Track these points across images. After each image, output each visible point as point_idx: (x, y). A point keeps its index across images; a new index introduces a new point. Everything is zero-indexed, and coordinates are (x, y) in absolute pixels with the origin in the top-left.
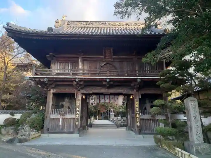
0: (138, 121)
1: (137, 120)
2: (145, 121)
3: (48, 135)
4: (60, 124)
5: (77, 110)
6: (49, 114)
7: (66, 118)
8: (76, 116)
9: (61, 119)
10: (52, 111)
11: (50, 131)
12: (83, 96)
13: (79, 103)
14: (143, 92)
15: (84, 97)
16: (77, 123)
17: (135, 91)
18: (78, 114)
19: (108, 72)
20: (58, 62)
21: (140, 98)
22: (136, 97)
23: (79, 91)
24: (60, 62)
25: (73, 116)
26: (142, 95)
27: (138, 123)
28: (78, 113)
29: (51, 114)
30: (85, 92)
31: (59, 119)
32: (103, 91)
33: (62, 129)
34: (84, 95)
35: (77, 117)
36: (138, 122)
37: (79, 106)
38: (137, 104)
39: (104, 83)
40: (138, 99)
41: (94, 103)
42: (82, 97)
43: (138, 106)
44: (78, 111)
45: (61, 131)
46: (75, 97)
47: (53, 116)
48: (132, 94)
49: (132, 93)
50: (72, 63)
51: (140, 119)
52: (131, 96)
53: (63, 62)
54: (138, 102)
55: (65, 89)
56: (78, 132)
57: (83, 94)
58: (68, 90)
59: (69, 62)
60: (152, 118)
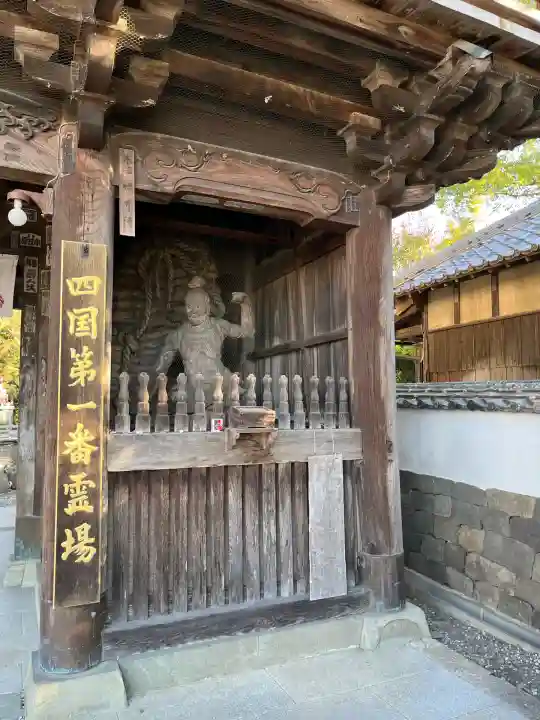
0: (78, 505)
1: (64, 500)
2: (163, 490)
17: (67, 143)
21: (128, 230)
22: (77, 213)
27: (84, 529)
36: (80, 518)
38: (80, 302)
40: (103, 249)
49: (29, 160)
52: (17, 195)
60: (234, 458)
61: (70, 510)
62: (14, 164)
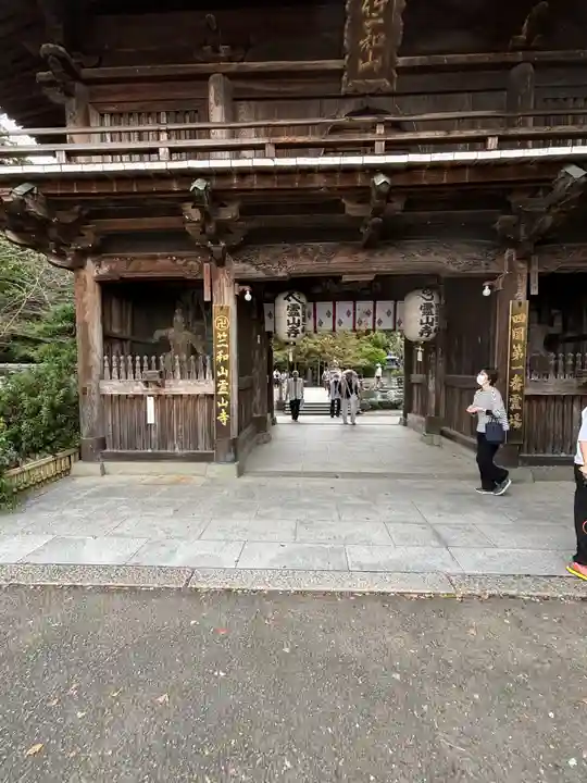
0: (515, 406)
1: (510, 404)
2: (543, 404)
3: (103, 468)
4: (151, 419)
5: (219, 358)
6: (95, 377)
7: (174, 396)
8: (217, 389)
9: (150, 402)
10: (106, 364)
11: (108, 450)
12: (244, 293)
13: (225, 324)
14: (553, 266)
15: (248, 297)
16: (223, 417)
17: (510, 259)
18: (223, 377)
19: (380, 130)
20: (102, 116)
21: (535, 292)
22: (513, 289)
23: (221, 263)
24: (112, 114)
25: (205, 386)
26: (544, 280)
27: (517, 416)
28: (223, 372)
29: (102, 378)
30: (253, 272)
31: (141, 398)
32: (343, 262)
33: (163, 443)
34: (247, 288)
35: (219, 393)
36: (515, 411)
37: (227, 342)
38: (515, 326)
39: (352, 209)
40: (524, 302)
41: (299, 329)
42: (240, 299)
43: (520, 334)
44: (225, 364)
45: (156, 451)
46: (207, 298)
47: (113, 387)
48: (492, 277)
49: (493, 269)
50: (177, 114)
51: (529, 398)
52: (487, 284)
53: (131, 114)
54: (523, 318)
55: (155, 258)
56: (232, 456)
57: (241, 282)
58: (167, 262)
59: (158, 114)
60: (578, 392)
61: (512, 408)
62: (489, 271)
